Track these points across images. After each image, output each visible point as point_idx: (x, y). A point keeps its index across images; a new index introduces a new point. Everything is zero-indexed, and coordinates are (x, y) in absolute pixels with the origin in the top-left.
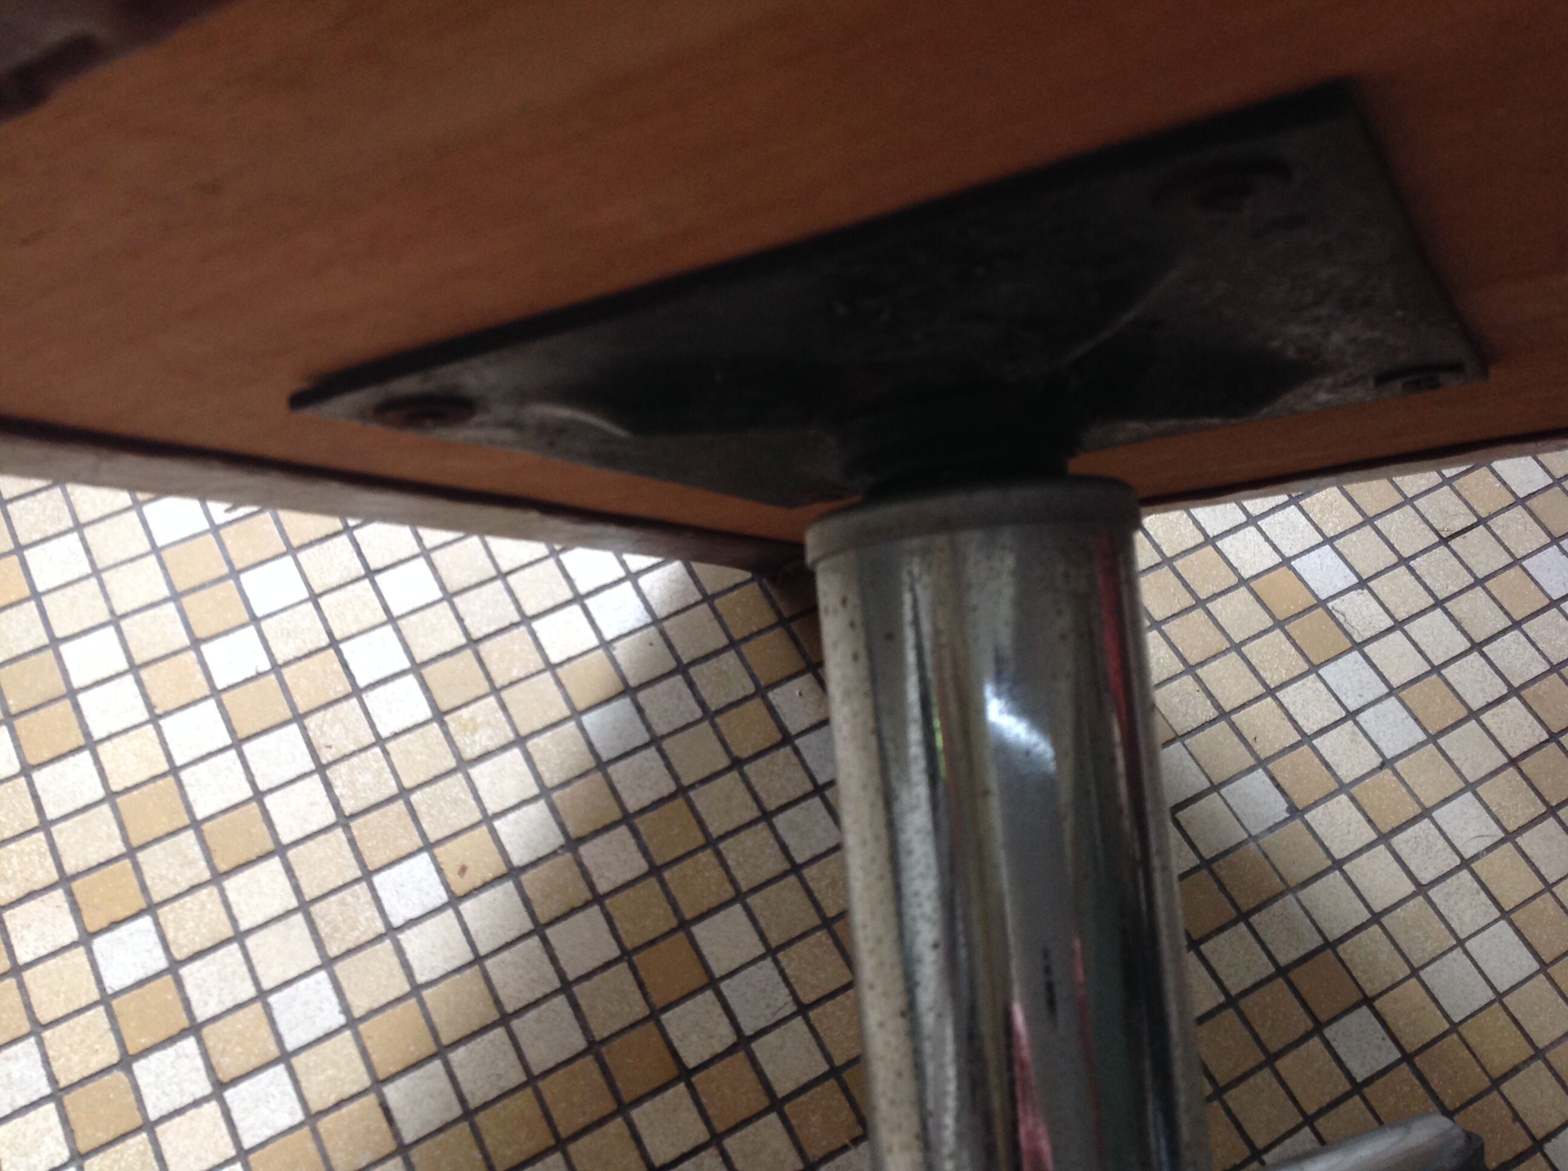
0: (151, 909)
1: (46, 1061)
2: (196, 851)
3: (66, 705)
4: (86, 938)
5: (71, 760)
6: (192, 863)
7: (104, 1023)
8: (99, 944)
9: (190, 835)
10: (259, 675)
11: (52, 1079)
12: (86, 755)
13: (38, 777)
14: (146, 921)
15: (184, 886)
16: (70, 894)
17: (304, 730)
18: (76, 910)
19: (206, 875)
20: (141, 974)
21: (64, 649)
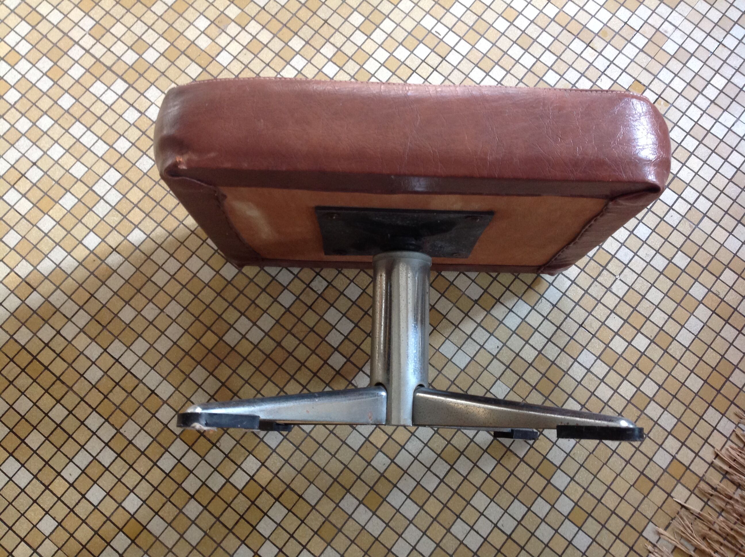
0: (341, 68)
1: (304, 67)
2: (356, 70)
3: (374, 27)
4: (330, 60)
5: (364, 35)
6: (353, 70)
7: (316, 73)
8: (330, 63)
9: (359, 67)
10: (400, 61)
11: (302, 70)
12: (366, 37)
13: (358, 31)
14: (338, 69)
15: (348, 72)
16: (337, 52)
17: (392, 76)
18: (334, 55)
19: (352, 75)
20: (327, 74)
21: (387, 19)
